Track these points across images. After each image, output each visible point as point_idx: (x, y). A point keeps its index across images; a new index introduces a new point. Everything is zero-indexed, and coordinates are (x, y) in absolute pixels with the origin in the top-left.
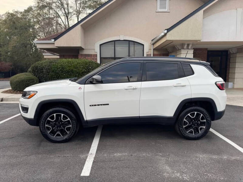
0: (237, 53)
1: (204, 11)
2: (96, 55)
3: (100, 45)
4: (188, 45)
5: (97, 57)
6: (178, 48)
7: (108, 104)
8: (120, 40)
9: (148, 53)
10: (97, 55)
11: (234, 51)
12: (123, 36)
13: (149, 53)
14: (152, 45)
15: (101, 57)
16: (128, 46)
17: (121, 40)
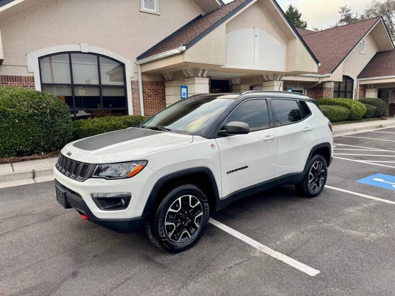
0: (241, 84)
1: (227, 25)
2: (33, 79)
3: (40, 58)
4: (204, 70)
5: (34, 82)
6: (188, 75)
7: (247, 167)
8: (80, 52)
9: (133, 79)
10: (33, 77)
11: (238, 81)
12: (87, 45)
13: (135, 79)
14: (139, 66)
15: (44, 82)
16: (97, 63)
17: (83, 51)
